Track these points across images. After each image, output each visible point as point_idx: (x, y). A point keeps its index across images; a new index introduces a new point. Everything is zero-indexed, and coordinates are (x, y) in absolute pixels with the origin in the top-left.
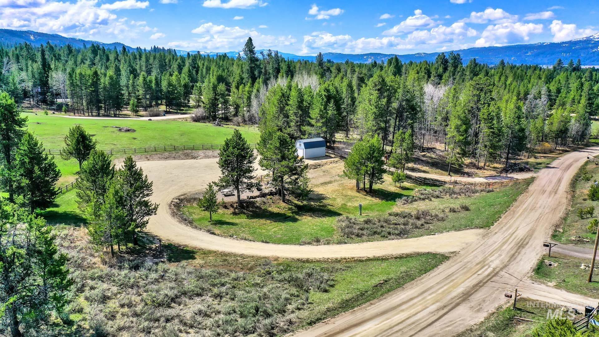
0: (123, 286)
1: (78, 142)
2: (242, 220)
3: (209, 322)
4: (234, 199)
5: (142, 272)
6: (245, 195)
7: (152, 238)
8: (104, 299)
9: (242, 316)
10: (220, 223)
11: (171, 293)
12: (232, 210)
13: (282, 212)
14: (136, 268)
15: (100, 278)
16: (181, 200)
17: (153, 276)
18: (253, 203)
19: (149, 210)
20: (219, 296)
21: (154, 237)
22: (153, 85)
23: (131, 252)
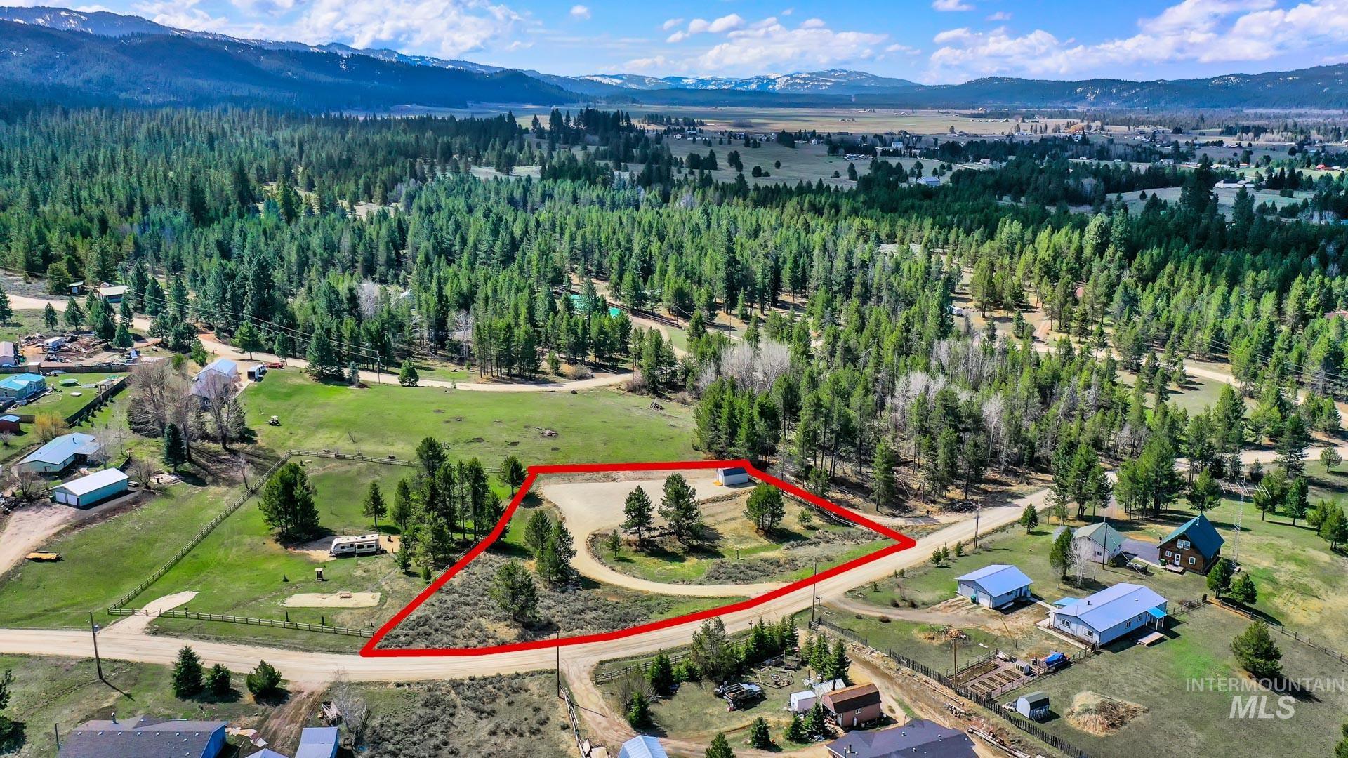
0: (557, 602)
1: (512, 472)
2: (639, 558)
3: (597, 622)
4: (636, 537)
5: (566, 594)
6: (646, 535)
7: (574, 571)
8: (549, 608)
9: (614, 621)
10: (623, 560)
11: (581, 608)
12: (634, 548)
13: (674, 550)
14: (563, 592)
15: (545, 597)
16: (596, 535)
17: (572, 598)
18: (654, 541)
19: (572, 554)
20: (605, 611)
21: (574, 570)
22: (579, 330)
23: (560, 580)
